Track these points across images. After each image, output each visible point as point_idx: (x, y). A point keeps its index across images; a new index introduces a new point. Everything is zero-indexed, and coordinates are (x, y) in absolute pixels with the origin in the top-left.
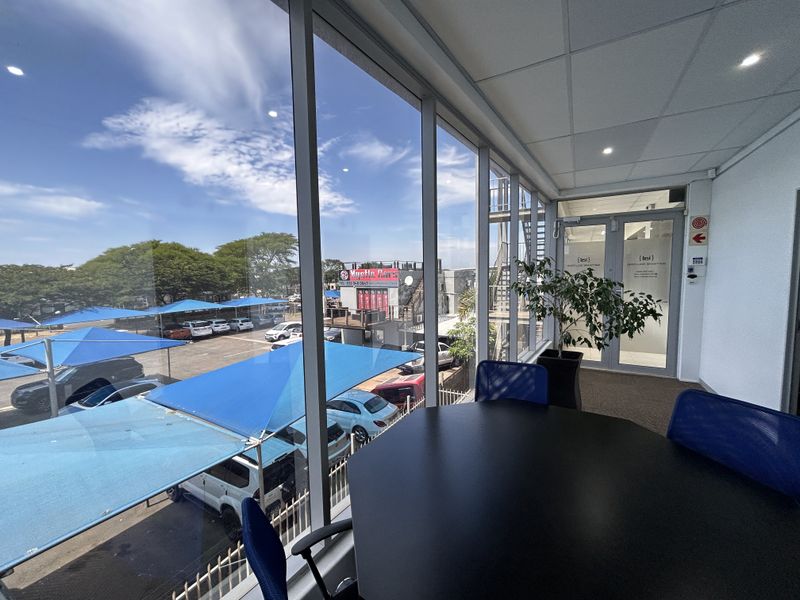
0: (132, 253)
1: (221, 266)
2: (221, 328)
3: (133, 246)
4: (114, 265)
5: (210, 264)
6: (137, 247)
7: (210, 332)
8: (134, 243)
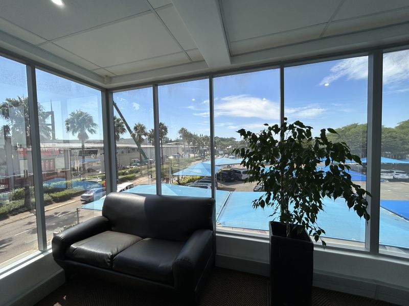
0: (342, 131)
1: (402, 136)
2: (400, 176)
3: (343, 128)
4: (334, 137)
5: (394, 134)
6: (346, 128)
7: (392, 177)
8: (344, 126)
